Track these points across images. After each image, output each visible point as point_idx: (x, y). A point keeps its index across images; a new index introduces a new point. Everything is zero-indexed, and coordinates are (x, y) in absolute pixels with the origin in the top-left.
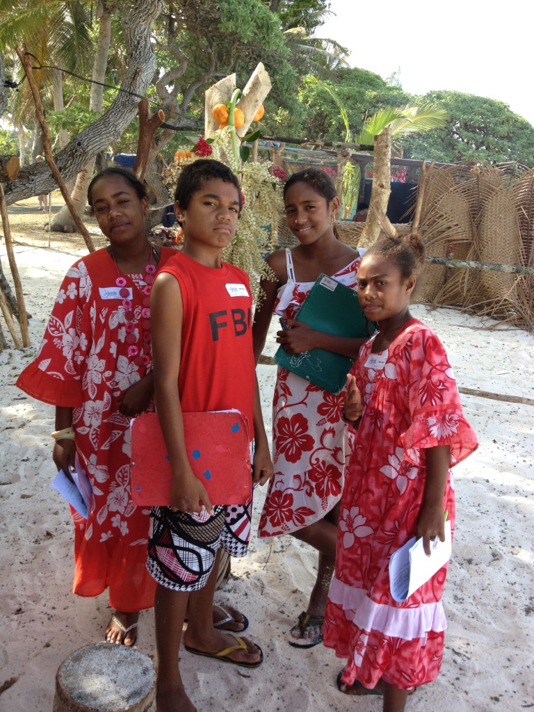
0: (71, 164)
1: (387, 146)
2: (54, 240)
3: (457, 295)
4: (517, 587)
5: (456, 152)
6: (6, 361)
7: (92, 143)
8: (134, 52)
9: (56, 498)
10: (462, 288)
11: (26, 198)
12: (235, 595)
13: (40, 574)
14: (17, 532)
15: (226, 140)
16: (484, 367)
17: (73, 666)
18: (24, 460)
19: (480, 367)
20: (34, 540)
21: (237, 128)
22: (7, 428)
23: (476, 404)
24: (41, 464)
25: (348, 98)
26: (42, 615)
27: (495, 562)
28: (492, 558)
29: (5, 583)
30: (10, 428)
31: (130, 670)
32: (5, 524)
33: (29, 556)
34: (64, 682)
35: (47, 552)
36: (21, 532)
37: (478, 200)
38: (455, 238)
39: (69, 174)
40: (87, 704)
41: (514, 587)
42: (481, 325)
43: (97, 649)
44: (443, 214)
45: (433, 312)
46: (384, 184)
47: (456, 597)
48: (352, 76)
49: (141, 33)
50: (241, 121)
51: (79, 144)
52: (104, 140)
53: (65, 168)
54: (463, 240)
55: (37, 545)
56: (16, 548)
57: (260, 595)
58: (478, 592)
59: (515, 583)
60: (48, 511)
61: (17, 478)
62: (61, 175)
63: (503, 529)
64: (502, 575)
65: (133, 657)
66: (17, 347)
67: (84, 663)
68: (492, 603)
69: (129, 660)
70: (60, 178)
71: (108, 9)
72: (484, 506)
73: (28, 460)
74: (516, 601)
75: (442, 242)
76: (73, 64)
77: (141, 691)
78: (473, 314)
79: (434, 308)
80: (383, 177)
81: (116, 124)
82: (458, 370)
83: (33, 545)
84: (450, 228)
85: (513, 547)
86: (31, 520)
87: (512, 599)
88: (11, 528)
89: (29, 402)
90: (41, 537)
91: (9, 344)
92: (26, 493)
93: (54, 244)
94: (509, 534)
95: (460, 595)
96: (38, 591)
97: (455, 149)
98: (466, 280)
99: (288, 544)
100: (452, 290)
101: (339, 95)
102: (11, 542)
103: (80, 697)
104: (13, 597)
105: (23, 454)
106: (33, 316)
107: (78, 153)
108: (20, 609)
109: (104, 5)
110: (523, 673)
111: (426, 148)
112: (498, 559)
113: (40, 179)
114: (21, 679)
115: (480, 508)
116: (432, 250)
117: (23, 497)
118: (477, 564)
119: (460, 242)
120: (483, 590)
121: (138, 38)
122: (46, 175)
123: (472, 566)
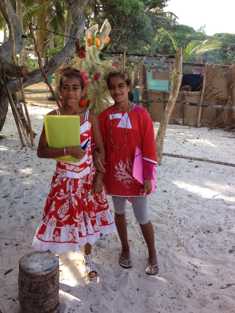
0: (50, 69)
1: (180, 56)
2: (49, 104)
3: (222, 123)
4: (228, 242)
5: (227, 60)
6: (24, 152)
7: (59, 60)
8: (76, 21)
9: (37, 204)
10: (224, 120)
11: (32, 84)
12: (104, 241)
13: (27, 232)
14: (20, 216)
15: (92, 52)
16: (230, 154)
17: (26, 258)
18: (26, 189)
19: (229, 154)
20: (26, 219)
21: (97, 46)
22: (21, 177)
23: (224, 169)
24: (33, 191)
25: (178, 38)
26: (26, 247)
27: (220, 232)
28: (219, 230)
29: (12, 235)
30: (23, 177)
31: (49, 261)
32: (16, 213)
33: (24, 225)
34: (22, 264)
35: (31, 224)
36: (21, 216)
37: (231, 80)
38: (221, 97)
39: (50, 74)
40: (29, 272)
41: (226, 242)
42: (232, 136)
43: (37, 253)
44: (215, 87)
45: (211, 131)
46: (179, 72)
47: (199, 245)
48: (180, 28)
49: (79, 13)
50: (99, 44)
51: (53, 61)
52: (63, 59)
53: (48, 71)
54: (225, 98)
55: (27, 221)
56: (19, 222)
57: (115, 241)
58: (209, 243)
59: (227, 241)
60: (33, 209)
61: (23, 196)
62: (46, 75)
63: (226, 219)
64: (222, 237)
65: (51, 257)
66: (29, 146)
67: (31, 258)
68: (215, 248)
69: (49, 257)
70: (45, 75)
71: (70, 4)
72: (219, 210)
73: (28, 189)
74: (226, 247)
75: (215, 99)
76: (56, 28)
77: (52, 268)
78: (229, 131)
79: (212, 129)
80: (179, 69)
81: (68, 52)
82: (219, 155)
83: (25, 221)
84: (218, 93)
85: (229, 226)
86: (27, 212)
87: (224, 247)
88: (18, 215)
89: (31, 168)
90: (30, 218)
91: (26, 145)
92: (26, 201)
93: (49, 105)
94: (228, 221)
95: (201, 244)
96: (25, 238)
97: (227, 59)
98: (226, 116)
99: (130, 223)
100: (220, 121)
101: (174, 37)
102: (17, 220)
103: (27, 269)
104: (15, 240)
105: (26, 187)
106: (37, 134)
107: (53, 65)
108: (18, 244)
109: (69, 2)
110: (224, 275)
111: (213, 59)
112: (221, 231)
113: (37, 76)
114: (15, 269)
115: (218, 211)
116: (211, 103)
117: (24, 203)
118: (211, 233)
119: (223, 99)
120: (212, 243)
121: (77, 15)
122: (40, 74)
123: (209, 234)
